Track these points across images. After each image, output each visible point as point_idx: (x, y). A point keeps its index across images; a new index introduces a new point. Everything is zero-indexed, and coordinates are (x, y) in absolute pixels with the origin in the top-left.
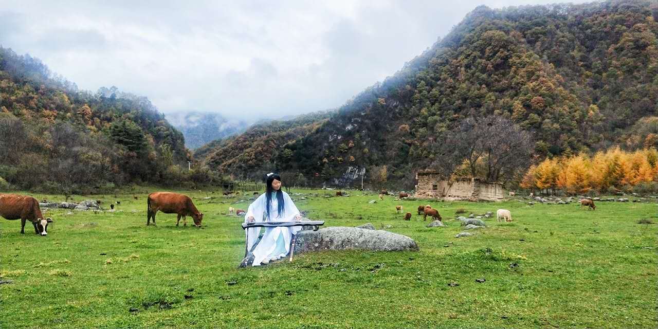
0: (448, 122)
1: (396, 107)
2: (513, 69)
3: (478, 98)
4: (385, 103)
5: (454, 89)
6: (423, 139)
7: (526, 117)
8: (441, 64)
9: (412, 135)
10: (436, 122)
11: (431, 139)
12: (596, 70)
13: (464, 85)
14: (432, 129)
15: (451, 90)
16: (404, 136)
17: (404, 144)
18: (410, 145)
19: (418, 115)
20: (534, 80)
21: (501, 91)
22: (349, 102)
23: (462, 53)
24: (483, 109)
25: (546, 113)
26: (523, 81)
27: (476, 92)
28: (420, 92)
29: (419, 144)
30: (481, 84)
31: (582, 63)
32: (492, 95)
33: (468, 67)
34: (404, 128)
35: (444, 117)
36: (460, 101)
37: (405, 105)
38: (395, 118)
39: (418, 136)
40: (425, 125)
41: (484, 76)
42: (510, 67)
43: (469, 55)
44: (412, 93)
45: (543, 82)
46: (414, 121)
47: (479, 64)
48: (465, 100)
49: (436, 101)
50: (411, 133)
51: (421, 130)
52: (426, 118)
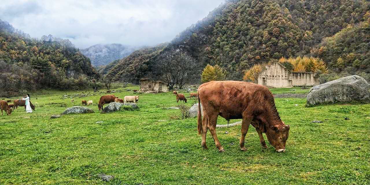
0: (230, 45)
1: (204, 37)
2: (265, 13)
3: (247, 30)
4: (197, 36)
5: (234, 26)
6: (217, 55)
7: (269, 40)
8: (229, 12)
9: (212, 53)
10: (224, 45)
11: (221, 54)
12: (313, 10)
13: (239, 23)
14: (222, 49)
15: (233, 27)
16: (208, 53)
17: (208, 58)
18: (211, 58)
19: (215, 42)
20: (275, 19)
21: (259, 26)
22: (177, 36)
23: (239, 5)
24: (248, 37)
25: (281, 37)
26: (269, 20)
27: (246, 27)
28: (217, 28)
29: (215, 58)
30: (248, 23)
32: (253, 28)
33: (242, 13)
34: (208, 49)
35: (228, 42)
36: (237, 33)
37: (208, 36)
38: (203, 44)
39: (215, 53)
40: (219, 47)
41: (250, 18)
42: (264, 12)
43: (243, 6)
44: (212, 29)
45: (279, 20)
46: (213, 45)
47: (248, 11)
48: (239, 32)
49: (225, 33)
50: (211, 52)
51: (217, 50)
52: (219, 43)
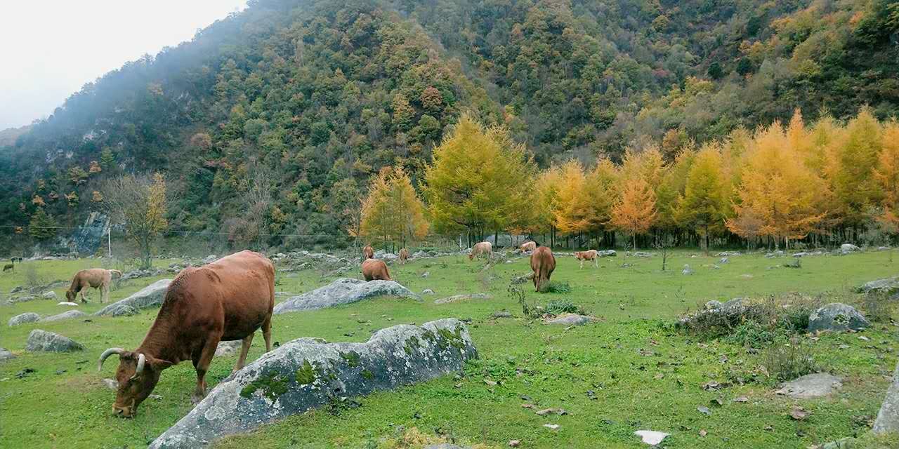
0: (282, 130)
1: (184, 101)
2: (385, 45)
3: (331, 90)
4: (162, 94)
5: (287, 76)
6: (238, 159)
7: (415, 120)
8: (263, 35)
9: (218, 152)
10: (260, 129)
11: (253, 158)
12: (499, 58)
13: (306, 69)
14: (254, 140)
15: (282, 78)
16: (202, 153)
17: (203, 169)
18: (214, 170)
19: (226, 118)
20: (421, 63)
21: (370, 80)
22: (88, 87)
23: (295, 18)
24: (342, 109)
25: (447, 114)
26: (403, 64)
27: (328, 80)
28: (228, 78)
29: (231, 168)
30: (334, 69)
31: (478, 49)
32: (354, 86)
33: (308, 40)
34: (201, 139)
35: (274, 120)
36: (301, 94)
37: (200, 100)
38: (183, 121)
39: (229, 152)
40: (241, 134)
41: (338, 55)
42: (378, 43)
43: (309, 22)
44: (213, 81)
45: (434, 66)
46: (219, 128)
47: (327, 35)
48: (309, 92)
49: (257, 94)
50: (214, 149)
51: (232, 143)
52: (242, 123)
